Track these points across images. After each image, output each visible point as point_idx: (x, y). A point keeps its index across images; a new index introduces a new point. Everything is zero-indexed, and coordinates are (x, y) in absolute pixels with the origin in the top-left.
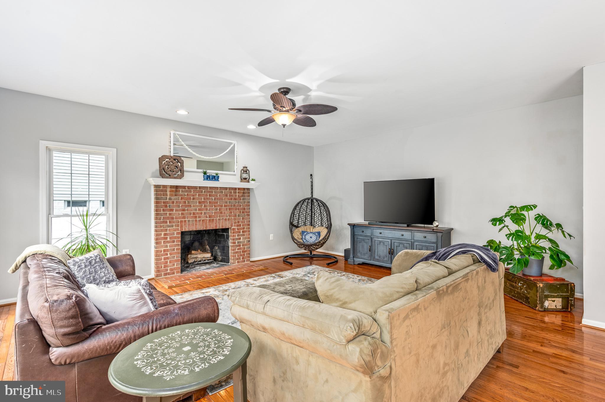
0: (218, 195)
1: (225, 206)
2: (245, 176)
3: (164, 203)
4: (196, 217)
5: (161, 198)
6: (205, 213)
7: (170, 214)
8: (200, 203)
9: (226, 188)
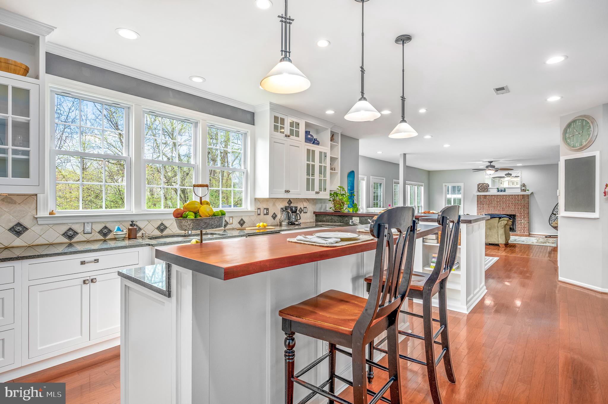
0: (507, 198)
1: (511, 204)
2: (523, 188)
3: (480, 202)
4: (495, 208)
5: (479, 200)
6: (500, 207)
7: (483, 206)
8: (497, 202)
9: (512, 195)
